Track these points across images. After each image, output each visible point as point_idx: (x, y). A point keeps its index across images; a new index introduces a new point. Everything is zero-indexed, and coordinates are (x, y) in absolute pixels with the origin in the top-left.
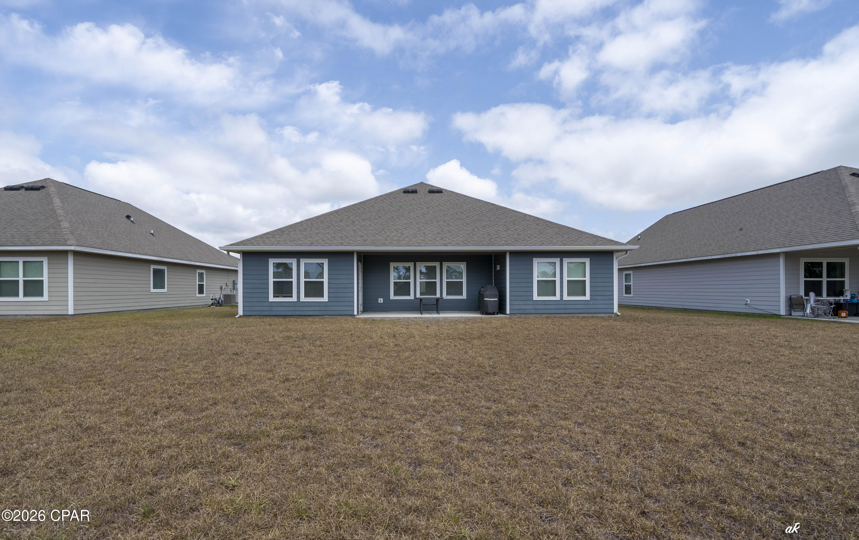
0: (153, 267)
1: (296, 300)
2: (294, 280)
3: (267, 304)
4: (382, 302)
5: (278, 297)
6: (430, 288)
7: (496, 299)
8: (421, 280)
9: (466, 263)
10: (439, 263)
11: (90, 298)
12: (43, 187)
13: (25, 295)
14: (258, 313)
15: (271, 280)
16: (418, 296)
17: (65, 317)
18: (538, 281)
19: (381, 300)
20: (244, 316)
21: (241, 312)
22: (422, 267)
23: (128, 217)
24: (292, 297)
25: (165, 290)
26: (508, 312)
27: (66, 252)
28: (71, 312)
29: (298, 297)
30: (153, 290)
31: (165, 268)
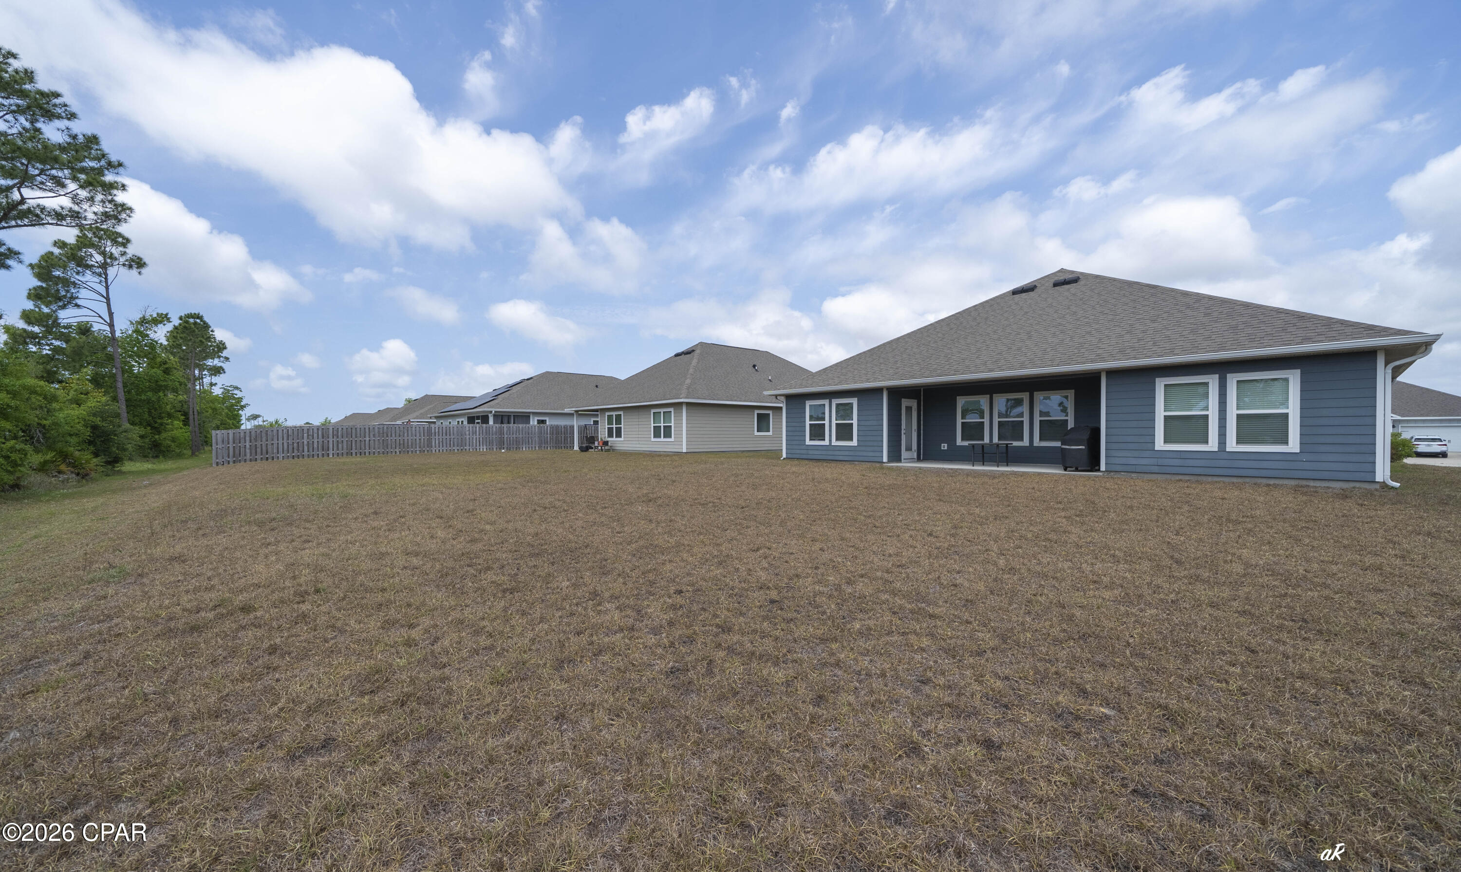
0: (756, 412)
1: (828, 444)
2: (827, 422)
3: (803, 447)
4: (946, 448)
5: (814, 440)
6: (1012, 430)
7: (1084, 447)
8: (1000, 420)
9: (1073, 391)
10: (1028, 393)
11: (699, 440)
12: (693, 351)
13: (664, 437)
14: (797, 456)
15: (808, 422)
16: (996, 440)
17: (679, 454)
18: (1166, 418)
19: (945, 447)
20: (787, 458)
21: (784, 456)
22: (1001, 401)
23: (754, 366)
24: (824, 440)
25: (770, 433)
26: (1103, 467)
27: (681, 404)
28: (684, 450)
29: (830, 441)
30: (756, 433)
31: (770, 412)
